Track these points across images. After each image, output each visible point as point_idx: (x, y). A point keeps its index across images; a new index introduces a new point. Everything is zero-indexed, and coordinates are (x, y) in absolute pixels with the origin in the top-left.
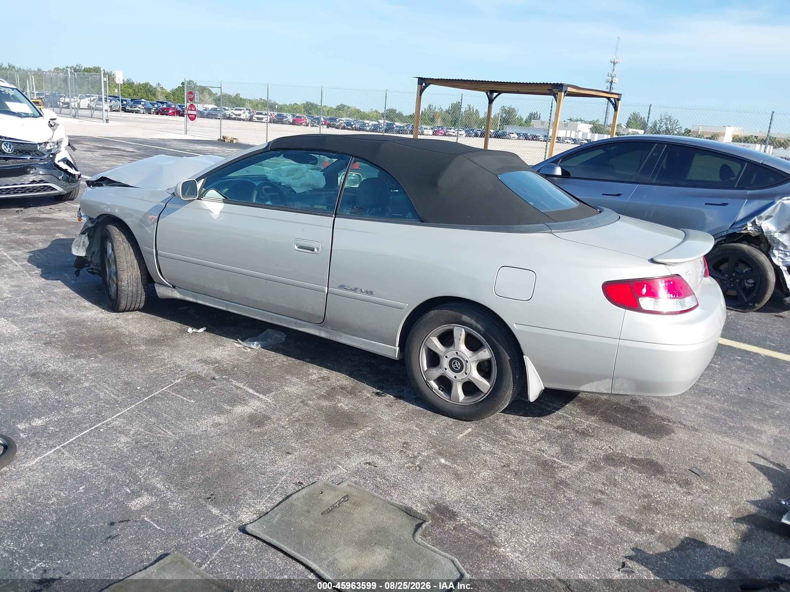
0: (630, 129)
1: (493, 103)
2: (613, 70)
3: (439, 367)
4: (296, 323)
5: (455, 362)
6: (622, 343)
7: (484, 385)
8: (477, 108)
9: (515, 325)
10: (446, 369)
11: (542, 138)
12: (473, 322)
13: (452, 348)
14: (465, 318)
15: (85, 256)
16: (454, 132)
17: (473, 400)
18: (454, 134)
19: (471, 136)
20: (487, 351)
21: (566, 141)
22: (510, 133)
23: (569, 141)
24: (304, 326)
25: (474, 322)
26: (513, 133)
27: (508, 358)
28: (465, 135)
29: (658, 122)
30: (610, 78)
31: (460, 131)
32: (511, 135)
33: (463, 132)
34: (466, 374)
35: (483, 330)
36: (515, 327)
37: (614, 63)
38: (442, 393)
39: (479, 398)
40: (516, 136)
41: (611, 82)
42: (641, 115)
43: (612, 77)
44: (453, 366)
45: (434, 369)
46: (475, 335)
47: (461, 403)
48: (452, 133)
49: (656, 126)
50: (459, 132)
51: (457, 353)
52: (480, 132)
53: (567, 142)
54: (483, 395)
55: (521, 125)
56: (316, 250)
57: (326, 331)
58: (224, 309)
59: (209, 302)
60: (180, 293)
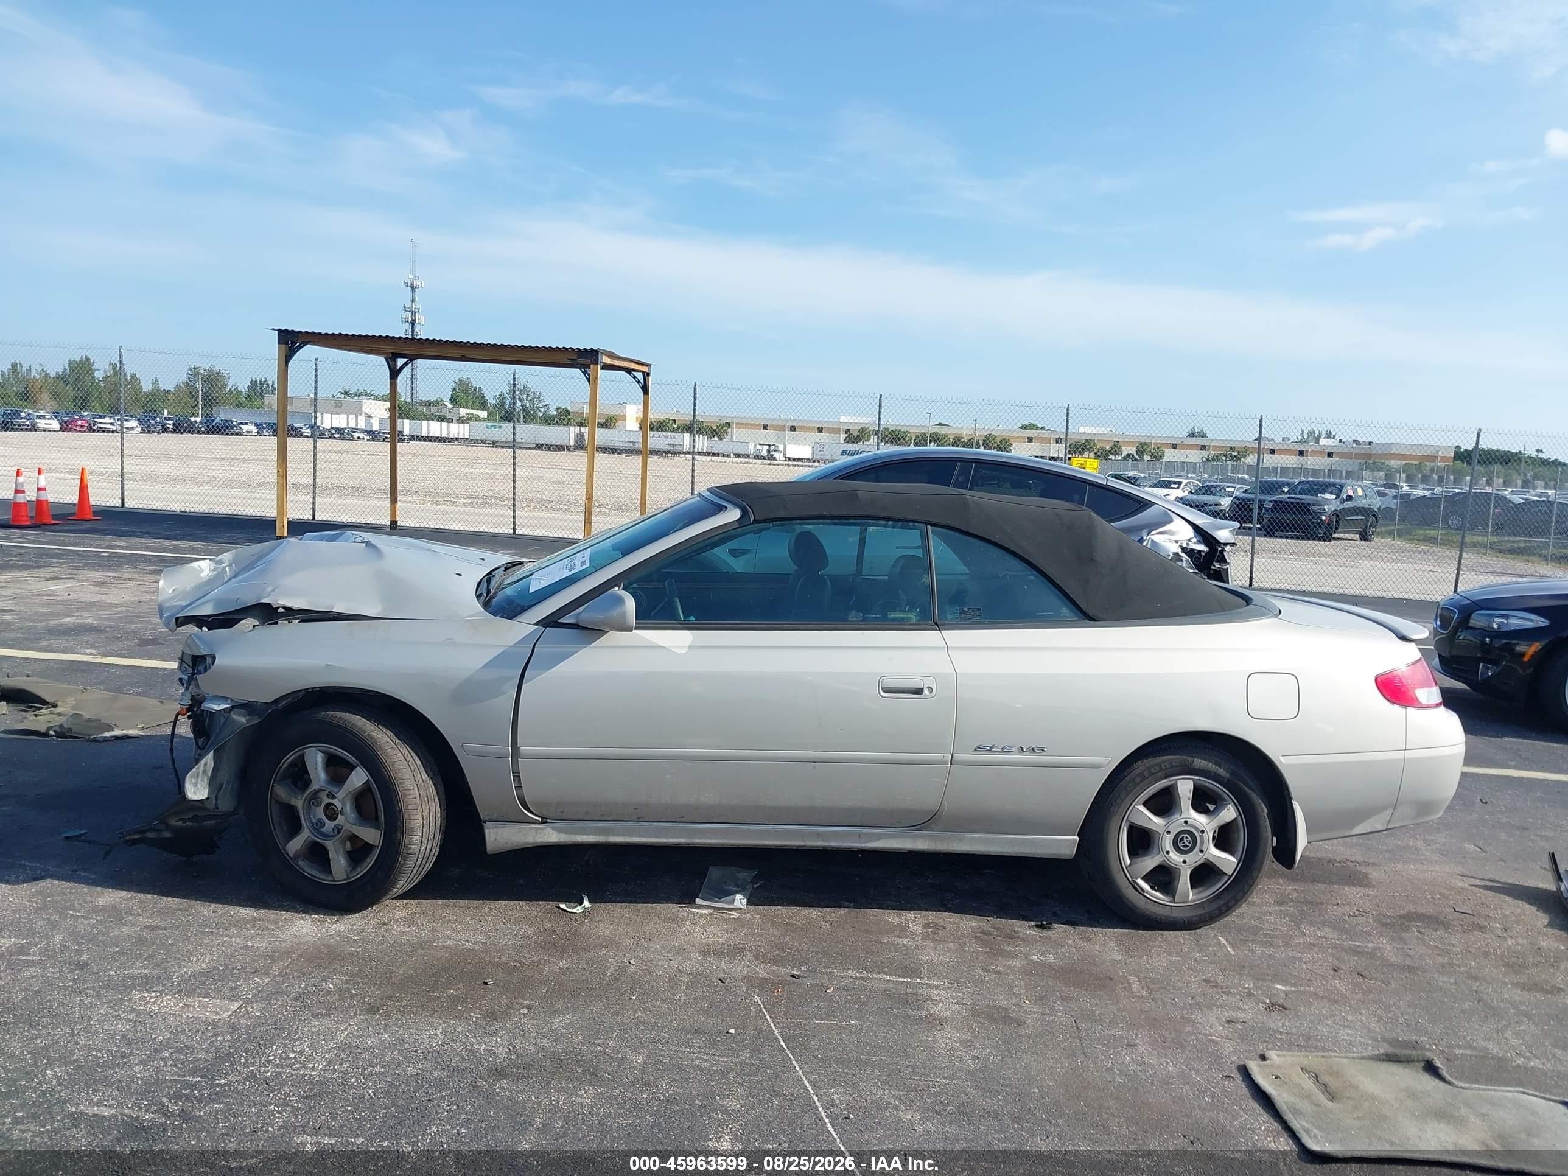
0: (461, 409)
1: (399, 377)
2: (413, 301)
3: (1155, 850)
4: (860, 835)
5: (1182, 838)
6: (1410, 754)
7: (1227, 861)
8: (135, 370)
9: (1281, 758)
10: (1168, 853)
11: (307, 431)
12: (1211, 766)
13: (1176, 816)
14: (1200, 763)
15: (207, 799)
16: (112, 424)
17: (1208, 893)
18: (114, 428)
19: (154, 432)
20: (1232, 808)
21: (356, 435)
22: (242, 423)
23: (361, 436)
24: (879, 837)
25: (1214, 766)
26: (246, 424)
27: (1266, 811)
28: (139, 429)
29: (506, 395)
30: (409, 315)
31: (127, 420)
32: (242, 426)
33: (133, 423)
34: (1201, 851)
35: (1227, 775)
36: (1281, 761)
37: (413, 288)
38: (1158, 894)
39: (1219, 886)
40: (255, 429)
41: (413, 322)
42: (474, 384)
43: (413, 313)
44: (1180, 845)
45: (1146, 858)
46: (1211, 786)
47: (1191, 901)
48: (109, 426)
49: (504, 403)
50: (125, 423)
51: (1186, 822)
52: (171, 422)
53: (359, 438)
54: (1226, 878)
55: (239, 405)
56: (926, 691)
57: (929, 836)
58: (682, 840)
59: (640, 836)
60: (560, 830)
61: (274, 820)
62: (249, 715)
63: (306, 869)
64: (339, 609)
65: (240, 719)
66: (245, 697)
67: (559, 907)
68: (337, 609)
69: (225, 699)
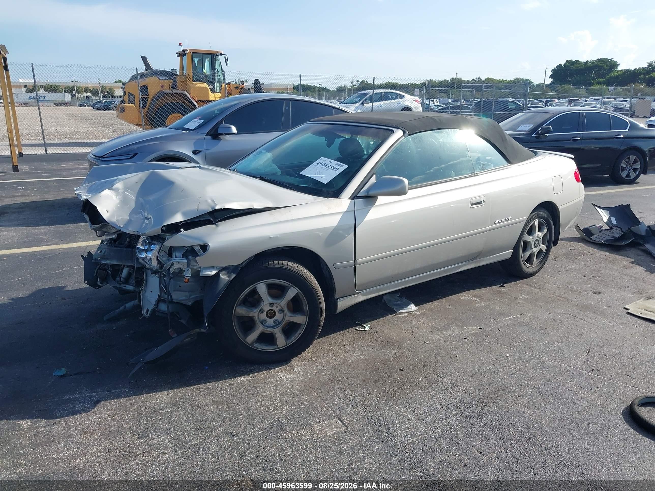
5: (536, 242)
7: (544, 247)
10: (533, 249)
20: (546, 228)
24: (461, 267)
25: (544, 214)
34: (540, 246)
35: (546, 216)
36: (560, 208)
38: (529, 265)
39: (542, 257)
44: (535, 245)
45: (527, 252)
51: (537, 236)
54: (543, 253)
56: (483, 202)
58: (403, 287)
59: (390, 289)
60: (363, 295)
61: (237, 328)
62: (228, 274)
63: (259, 347)
64: (256, 205)
65: (224, 277)
66: (224, 265)
67: (356, 330)
68: (256, 206)
69: (213, 268)
